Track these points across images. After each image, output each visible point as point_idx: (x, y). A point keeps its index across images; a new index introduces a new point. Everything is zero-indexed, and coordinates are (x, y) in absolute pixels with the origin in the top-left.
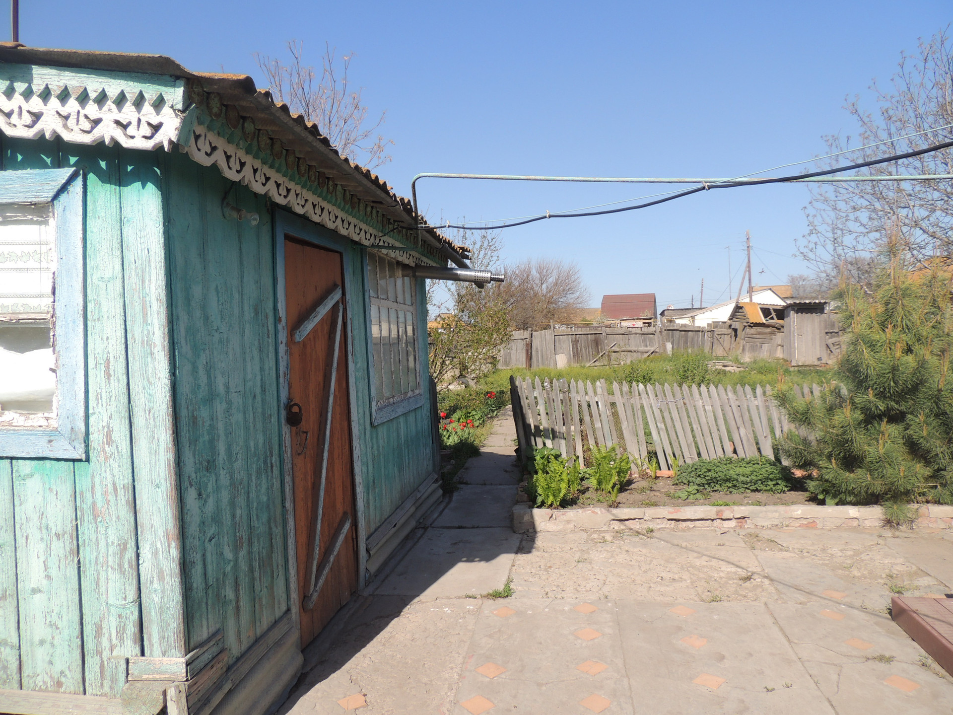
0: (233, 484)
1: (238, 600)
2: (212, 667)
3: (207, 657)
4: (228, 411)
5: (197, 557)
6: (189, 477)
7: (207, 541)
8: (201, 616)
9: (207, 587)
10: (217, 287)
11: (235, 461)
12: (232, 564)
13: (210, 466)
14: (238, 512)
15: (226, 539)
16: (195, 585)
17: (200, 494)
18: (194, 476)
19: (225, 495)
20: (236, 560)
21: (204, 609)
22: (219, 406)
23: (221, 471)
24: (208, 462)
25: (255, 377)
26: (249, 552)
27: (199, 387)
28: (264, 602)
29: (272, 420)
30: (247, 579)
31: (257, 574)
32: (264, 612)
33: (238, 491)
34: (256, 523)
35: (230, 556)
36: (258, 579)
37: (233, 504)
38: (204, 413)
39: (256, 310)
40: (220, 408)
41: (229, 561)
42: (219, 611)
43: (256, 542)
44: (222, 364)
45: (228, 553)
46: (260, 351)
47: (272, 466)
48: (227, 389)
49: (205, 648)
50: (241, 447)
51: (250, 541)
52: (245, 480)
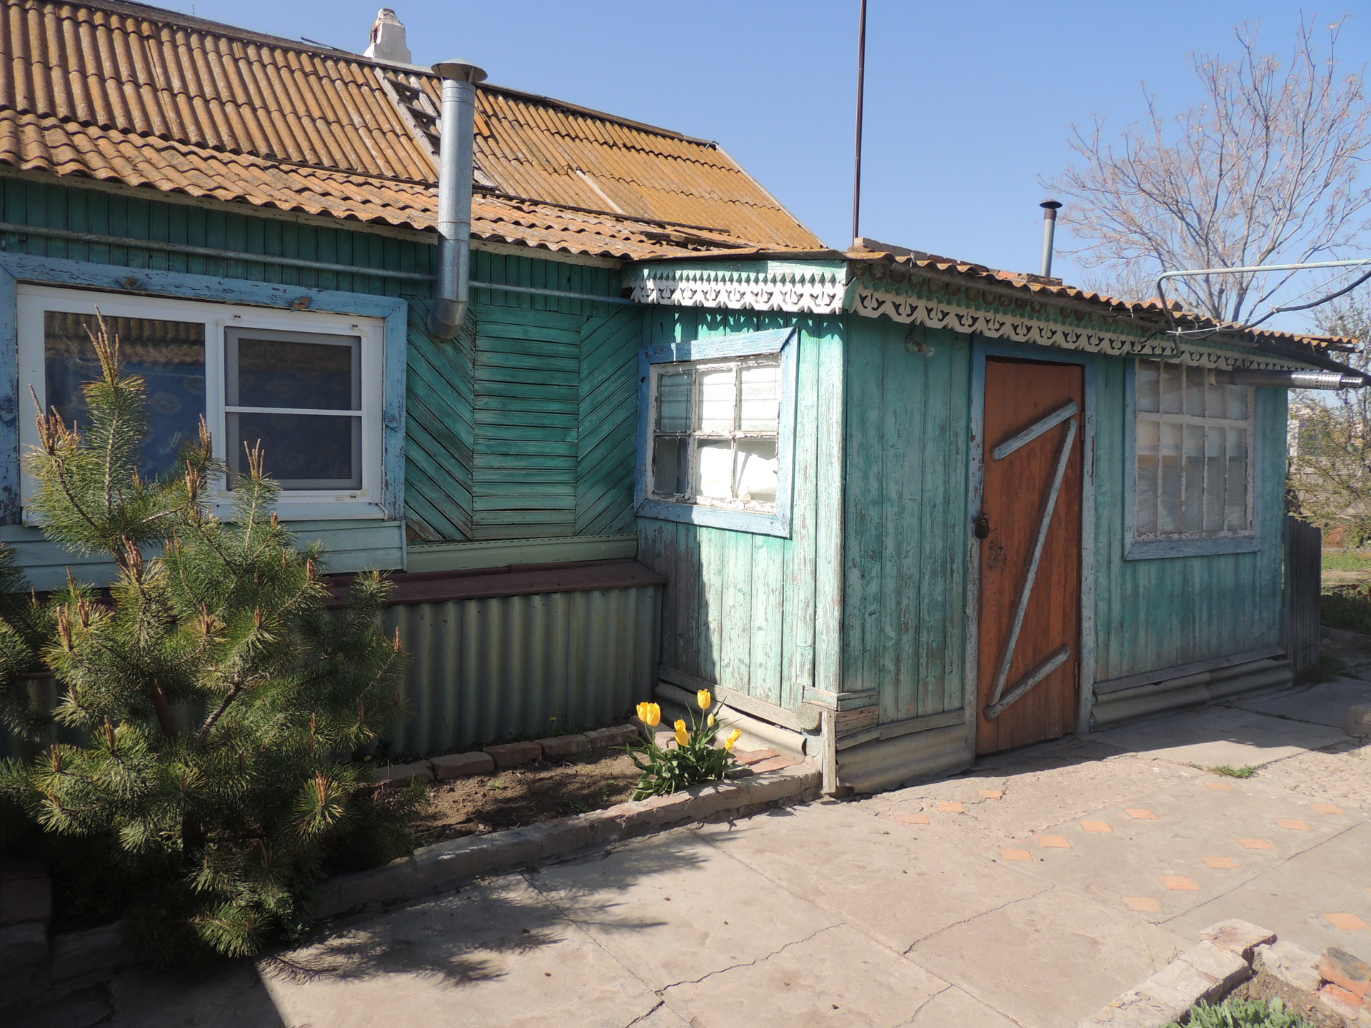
0: (900, 575)
1: (898, 674)
2: (862, 712)
3: (857, 703)
4: (900, 514)
5: (857, 624)
6: (853, 560)
7: (867, 614)
8: (856, 670)
9: (864, 651)
10: (895, 410)
11: (905, 558)
12: (894, 641)
13: (877, 555)
14: (905, 602)
15: (888, 618)
16: (852, 644)
17: (863, 576)
18: (858, 560)
19: (891, 585)
20: (899, 641)
21: (860, 665)
22: (889, 509)
23: (888, 562)
24: (874, 552)
25: (937, 489)
26: (915, 639)
27: (869, 491)
28: (930, 688)
29: (956, 530)
30: (910, 661)
31: (923, 661)
32: (930, 698)
33: (906, 583)
34: (926, 617)
35: (893, 635)
36: (924, 666)
37: (899, 593)
38: (873, 513)
39: (943, 429)
40: (890, 511)
41: (891, 639)
42: (875, 674)
43: (925, 633)
44: (897, 475)
45: (890, 631)
46: (945, 466)
47: (952, 572)
48: (901, 496)
49: (857, 696)
50: (914, 548)
51: (918, 630)
52: (916, 576)
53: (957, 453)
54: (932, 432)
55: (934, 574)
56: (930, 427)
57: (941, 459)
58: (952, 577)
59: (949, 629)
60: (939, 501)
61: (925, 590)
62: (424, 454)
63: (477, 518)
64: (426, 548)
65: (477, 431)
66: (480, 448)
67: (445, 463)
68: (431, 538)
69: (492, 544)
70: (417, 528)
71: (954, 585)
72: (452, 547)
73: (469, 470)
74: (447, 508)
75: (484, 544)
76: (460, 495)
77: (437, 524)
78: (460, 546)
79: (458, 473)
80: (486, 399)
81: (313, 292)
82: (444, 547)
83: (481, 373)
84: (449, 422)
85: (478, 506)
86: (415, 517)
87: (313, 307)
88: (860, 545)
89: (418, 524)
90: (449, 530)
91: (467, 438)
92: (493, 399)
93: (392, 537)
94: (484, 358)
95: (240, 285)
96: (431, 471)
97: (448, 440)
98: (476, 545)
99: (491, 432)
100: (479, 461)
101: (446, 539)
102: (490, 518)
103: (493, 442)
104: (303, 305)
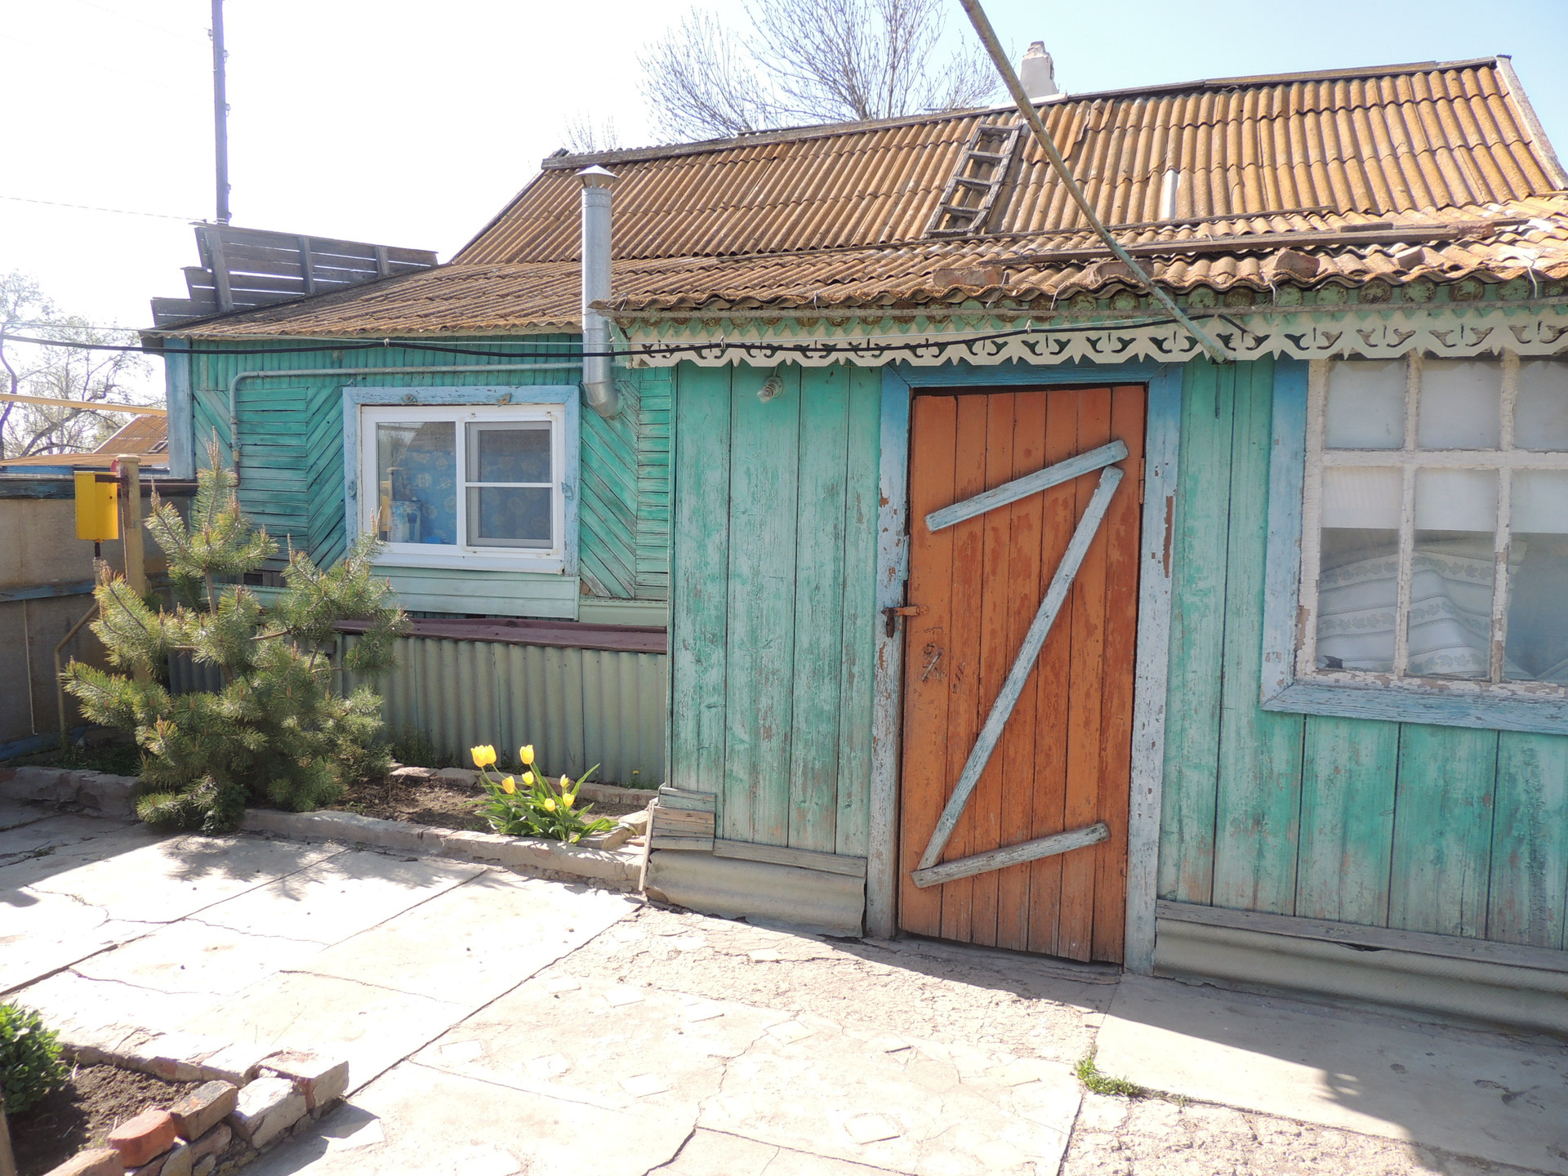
0: (756, 667)
1: (755, 784)
2: (689, 815)
3: (686, 803)
4: (758, 591)
5: (690, 714)
6: (684, 641)
7: (703, 705)
8: (689, 767)
9: (700, 747)
11: (764, 647)
12: (747, 746)
13: (723, 638)
14: (764, 702)
15: (738, 716)
16: (682, 735)
17: (698, 661)
18: (692, 642)
20: (754, 748)
21: (694, 763)
22: (739, 587)
23: (736, 650)
24: (714, 635)
25: (822, 566)
26: (784, 750)
27: (707, 563)
28: (810, 816)
29: (858, 622)
30: (775, 775)
31: (798, 779)
32: (809, 829)
33: (767, 679)
34: (803, 726)
35: (746, 738)
36: (800, 788)
37: (755, 690)
38: (714, 590)
39: (832, 491)
40: (738, 588)
41: (743, 742)
42: (717, 777)
43: (800, 746)
44: (751, 547)
45: (740, 731)
46: (836, 537)
47: (851, 676)
48: (756, 572)
49: (686, 795)
50: (780, 637)
51: (788, 739)
52: (786, 672)
53: (860, 520)
54: (811, 492)
55: (816, 673)
56: (808, 488)
57: (830, 528)
58: (851, 683)
59: (845, 749)
60: (827, 582)
61: (801, 690)
62: (596, 518)
63: (640, 578)
64: (596, 602)
65: (641, 499)
66: (642, 514)
67: (613, 527)
68: (600, 594)
69: (654, 604)
70: (590, 585)
71: (854, 694)
72: (617, 603)
73: (633, 534)
74: (615, 567)
75: (646, 604)
76: (627, 558)
77: (607, 583)
78: (624, 603)
79: (624, 537)
80: (649, 469)
81: (512, 389)
82: (610, 603)
83: (645, 445)
84: (616, 490)
85: (642, 567)
86: (590, 575)
87: (514, 401)
88: (694, 623)
89: (592, 580)
90: (617, 589)
91: (632, 506)
92: (655, 468)
93: (570, 589)
94: (647, 431)
95: (468, 390)
96: (602, 535)
97: (616, 505)
98: (639, 603)
99: (654, 499)
100: (642, 526)
101: (614, 597)
102: (651, 580)
103: (653, 509)
104: (507, 400)
